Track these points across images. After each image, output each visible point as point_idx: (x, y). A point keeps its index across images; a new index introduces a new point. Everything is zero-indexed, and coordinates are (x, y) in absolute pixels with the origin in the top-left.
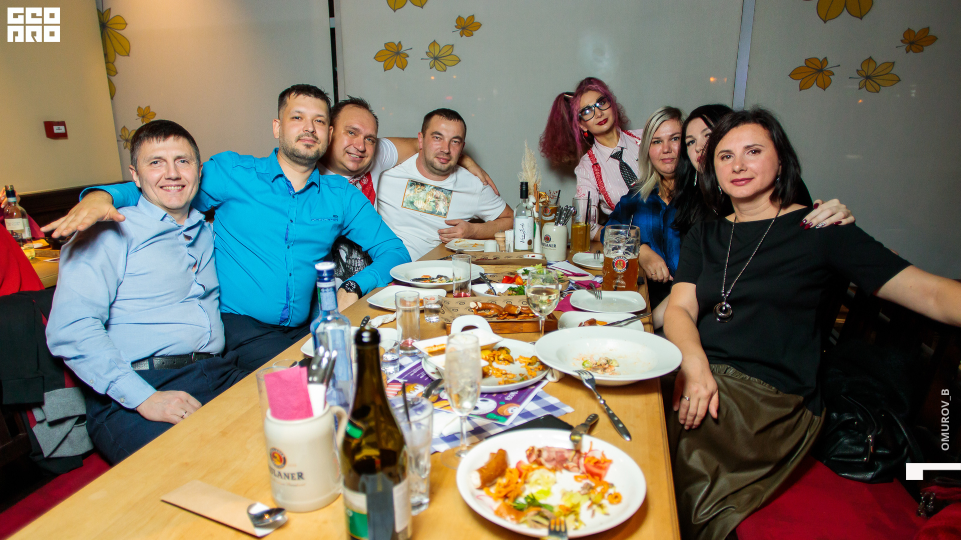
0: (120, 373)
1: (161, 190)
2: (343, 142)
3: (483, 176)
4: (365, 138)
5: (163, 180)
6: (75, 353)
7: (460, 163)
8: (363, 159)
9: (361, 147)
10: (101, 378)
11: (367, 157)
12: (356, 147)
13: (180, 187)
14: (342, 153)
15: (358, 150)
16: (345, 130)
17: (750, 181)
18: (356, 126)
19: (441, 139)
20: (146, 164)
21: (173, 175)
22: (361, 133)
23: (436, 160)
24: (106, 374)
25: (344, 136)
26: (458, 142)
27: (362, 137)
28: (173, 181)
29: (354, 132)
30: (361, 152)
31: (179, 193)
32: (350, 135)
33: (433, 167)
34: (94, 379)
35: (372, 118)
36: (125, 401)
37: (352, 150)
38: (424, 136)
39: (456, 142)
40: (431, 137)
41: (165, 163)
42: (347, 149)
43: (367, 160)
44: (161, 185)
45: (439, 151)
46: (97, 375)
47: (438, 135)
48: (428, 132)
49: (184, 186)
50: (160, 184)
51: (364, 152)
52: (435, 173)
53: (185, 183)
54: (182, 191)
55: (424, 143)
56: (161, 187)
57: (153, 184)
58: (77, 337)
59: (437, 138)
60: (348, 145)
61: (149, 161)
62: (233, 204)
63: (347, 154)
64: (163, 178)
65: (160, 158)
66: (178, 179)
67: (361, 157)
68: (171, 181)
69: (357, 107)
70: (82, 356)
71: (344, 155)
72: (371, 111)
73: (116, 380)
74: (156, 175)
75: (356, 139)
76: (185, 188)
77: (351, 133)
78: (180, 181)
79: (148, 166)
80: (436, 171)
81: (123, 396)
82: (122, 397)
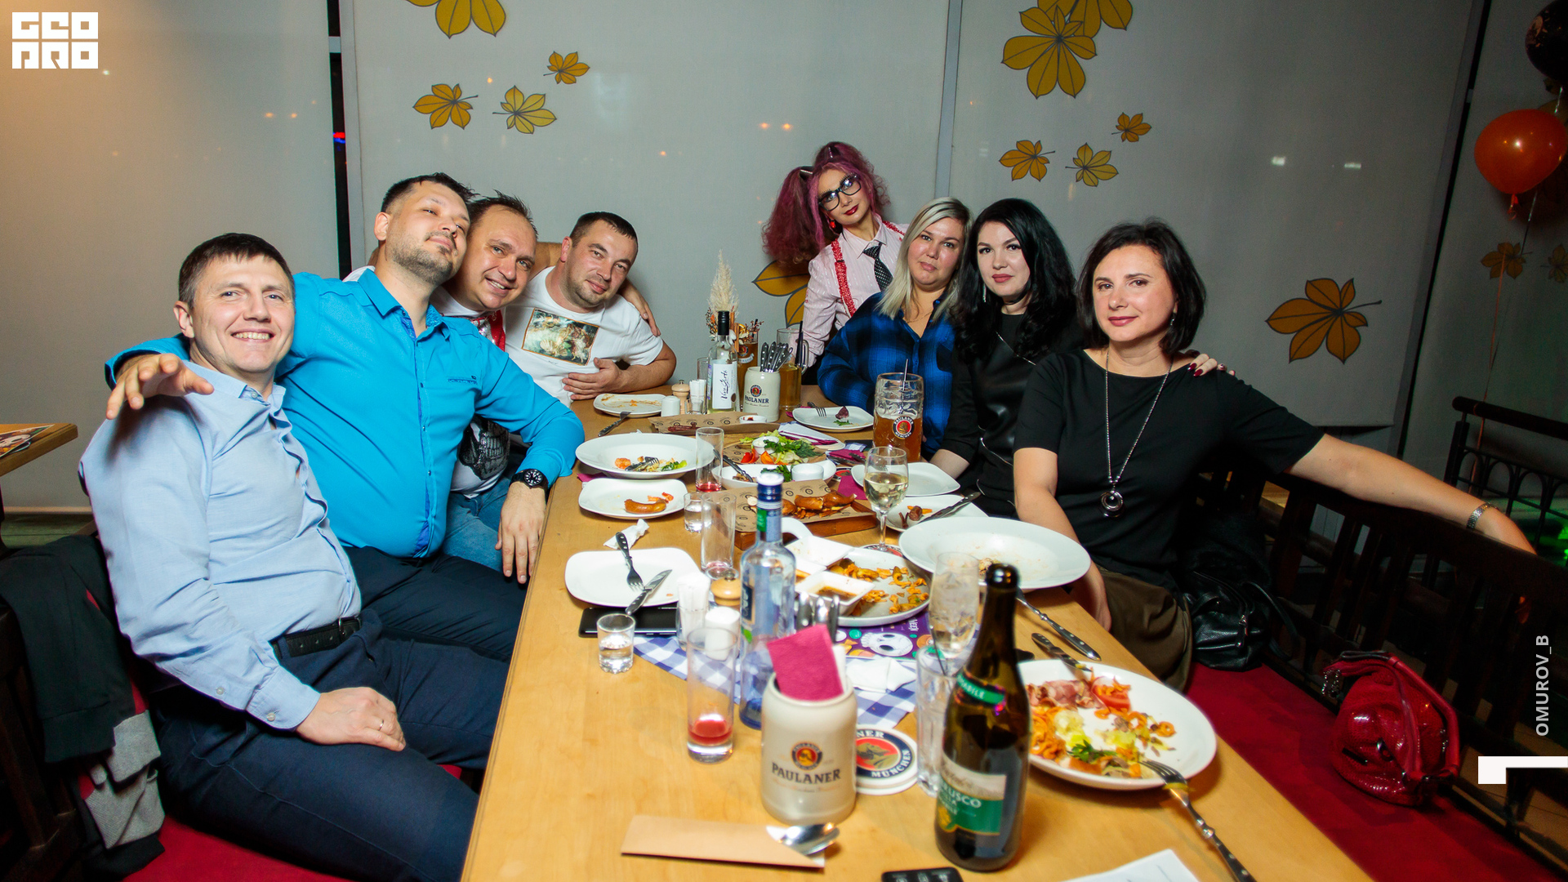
0: (267, 670)
1: (232, 338)
2: (482, 260)
3: (643, 304)
4: (519, 259)
5: (240, 320)
6: (186, 646)
7: (622, 291)
8: (510, 291)
9: (510, 273)
10: (240, 682)
11: (516, 289)
12: (503, 271)
13: (266, 337)
14: (479, 278)
15: (505, 277)
16: (488, 244)
17: (1131, 321)
18: (507, 240)
19: (602, 257)
20: (213, 295)
21: (260, 312)
22: (513, 253)
23: (586, 285)
24: (245, 674)
25: (485, 252)
26: (624, 268)
27: (512, 258)
28: (258, 324)
29: (502, 249)
30: (508, 280)
31: (265, 344)
32: (494, 252)
33: (577, 293)
34: (225, 686)
35: (532, 230)
36: (277, 718)
37: (495, 275)
38: (574, 245)
39: (621, 267)
40: (587, 250)
41: (245, 296)
42: (487, 273)
43: (515, 293)
44: (235, 331)
45: (595, 272)
46: (231, 678)
47: (599, 250)
48: (584, 241)
49: (271, 335)
50: (234, 328)
51: (513, 281)
52: (576, 302)
53: (275, 330)
54: (269, 343)
55: (572, 254)
56: (234, 334)
57: (223, 327)
58: (188, 616)
59: (596, 253)
60: (490, 267)
61: (218, 290)
62: (325, 366)
63: (485, 281)
64: (241, 317)
65: (239, 286)
66: (266, 320)
67: (507, 288)
68: (254, 322)
69: (510, 211)
70: (200, 650)
71: (482, 281)
72: (529, 220)
73: (263, 681)
74: (228, 314)
75: (503, 260)
76: (275, 338)
77: (497, 249)
78: (268, 324)
79: (217, 298)
80: (581, 301)
81: (274, 710)
82: (271, 711)
